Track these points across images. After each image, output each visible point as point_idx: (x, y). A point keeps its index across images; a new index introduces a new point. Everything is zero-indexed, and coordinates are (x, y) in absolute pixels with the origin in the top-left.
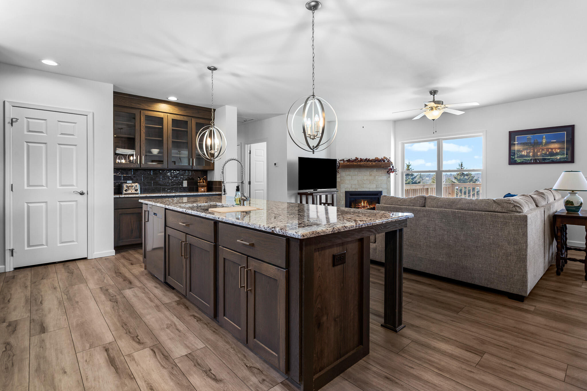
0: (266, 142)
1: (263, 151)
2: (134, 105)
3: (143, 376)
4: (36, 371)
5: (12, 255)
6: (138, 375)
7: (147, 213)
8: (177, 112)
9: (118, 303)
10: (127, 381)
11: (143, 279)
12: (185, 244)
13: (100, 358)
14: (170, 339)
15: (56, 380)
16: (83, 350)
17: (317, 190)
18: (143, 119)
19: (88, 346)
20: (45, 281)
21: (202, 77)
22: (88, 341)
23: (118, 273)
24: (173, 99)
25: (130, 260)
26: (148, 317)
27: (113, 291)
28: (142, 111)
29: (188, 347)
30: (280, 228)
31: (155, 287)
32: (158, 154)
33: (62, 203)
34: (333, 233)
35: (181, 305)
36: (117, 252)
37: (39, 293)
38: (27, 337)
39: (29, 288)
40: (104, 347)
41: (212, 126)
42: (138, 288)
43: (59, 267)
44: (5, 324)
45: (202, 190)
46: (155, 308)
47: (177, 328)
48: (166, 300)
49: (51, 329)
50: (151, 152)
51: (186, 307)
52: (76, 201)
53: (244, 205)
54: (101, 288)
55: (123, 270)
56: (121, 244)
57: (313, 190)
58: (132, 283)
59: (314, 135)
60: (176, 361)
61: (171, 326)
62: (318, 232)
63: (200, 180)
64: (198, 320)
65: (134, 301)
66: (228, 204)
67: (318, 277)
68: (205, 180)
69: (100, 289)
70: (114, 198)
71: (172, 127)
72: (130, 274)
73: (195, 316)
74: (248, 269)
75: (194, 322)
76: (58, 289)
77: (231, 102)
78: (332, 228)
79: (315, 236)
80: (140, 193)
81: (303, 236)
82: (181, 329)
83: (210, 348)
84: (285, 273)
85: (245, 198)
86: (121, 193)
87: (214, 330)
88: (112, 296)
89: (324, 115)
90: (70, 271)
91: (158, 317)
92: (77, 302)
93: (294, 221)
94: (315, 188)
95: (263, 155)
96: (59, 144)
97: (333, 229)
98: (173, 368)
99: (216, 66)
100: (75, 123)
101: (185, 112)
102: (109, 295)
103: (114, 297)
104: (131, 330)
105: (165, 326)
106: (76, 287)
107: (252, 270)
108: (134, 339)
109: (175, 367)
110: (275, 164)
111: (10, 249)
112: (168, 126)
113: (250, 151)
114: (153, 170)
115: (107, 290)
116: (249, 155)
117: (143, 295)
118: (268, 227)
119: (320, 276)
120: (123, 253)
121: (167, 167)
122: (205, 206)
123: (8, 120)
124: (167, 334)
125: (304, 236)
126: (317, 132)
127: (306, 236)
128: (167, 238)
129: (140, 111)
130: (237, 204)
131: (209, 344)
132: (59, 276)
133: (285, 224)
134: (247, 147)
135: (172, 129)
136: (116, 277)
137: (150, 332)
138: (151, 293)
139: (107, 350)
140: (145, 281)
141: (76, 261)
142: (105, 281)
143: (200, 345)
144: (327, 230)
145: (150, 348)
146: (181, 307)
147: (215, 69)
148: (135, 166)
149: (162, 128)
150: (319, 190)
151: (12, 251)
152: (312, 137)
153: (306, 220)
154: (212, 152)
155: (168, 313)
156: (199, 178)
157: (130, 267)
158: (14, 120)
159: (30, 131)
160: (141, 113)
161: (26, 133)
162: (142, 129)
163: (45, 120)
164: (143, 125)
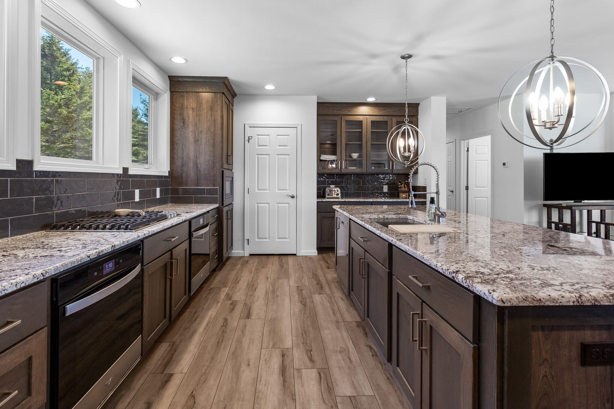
0: (490, 136)
1: (487, 147)
2: (336, 112)
3: (303, 402)
4: (233, 353)
5: (248, 244)
6: (299, 399)
7: (338, 219)
8: (376, 113)
9: (306, 307)
10: (289, 401)
11: (333, 286)
12: (364, 263)
13: (276, 363)
14: (339, 367)
15: (242, 369)
16: (267, 348)
17: (581, 202)
18: (343, 125)
19: (271, 344)
20: (263, 269)
21: (396, 69)
22: (273, 339)
23: (315, 276)
24: (371, 100)
25: (328, 263)
26: (326, 332)
27: (305, 292)
28: (343, 117)
29: (355, 388)
30: (465, 275)
31: (341, 298)
32: (357, 158)
33: (279, 205)
34: (577, 306)
35: (361, 329)
36: (320, 252)
37: (257, 280)
38: (238, 319)
39: (252, 274)
40: (282, 352)
41: (405, 124)
42: (326, 295)
43: (276, 258)
44: (230, 302)
45: (404, 196)
46: (335, 323)
47: (350, 356)
48: (348, 317)
49: (253, 317)
50: (351, 157)
51: (365, 333)
52: (289, 203)
53: (439, 222)
54: (298, 287)
55: (320, 272)
56: (323, 246)
57: (573, 201)
58: (323, 288)
59: (553, 122)
60: (338, 399)
61: (344, 351)
62: (538, 298)
63: (401, 185)
64: (374, 354)
65: (319, 308)
66: (420, 219)
67: (541, 377)
68: (406, 185)
69: (296, 288)
70: (317, 201)
71: (371, 129)
72: (324, 278)
73: (372, 349)
74: (424, 319)
75: (368, 354)
76: (269, 280)
77: (437, 92)
78: (577, 295)
79: (531, 305)
80: (339, 198)
81: (502, 301)
82: (353, 359)
83: (378, 401)
84: (472, 349)
85: (440, 214)
86: (324, 197)
87: (389, 376)
88: (304, 298)
89: (574, 85)
90: (281, 264)
91: (335, 335)
92: (277, 296)
93: (502, 263)
94: (578, 198)
95: (487, 153)
96: (277, 155)
97: (579, 297)
98: (332, 407)
99: (410, 52)
100: (289, 135)
101: (385, 111)
102: (302, 296)
103: (305, 300)
104: (308, 342)
105: (339, 349)
106: (281, 281)
107: (427, 322)
108: (308, 353)
109: (334, 407)
110: (504, 164)
111: (247, 239)
112: (367, 128)
113: (468, 148)
114: (353, 174)
115: (301, 290)
116: (466, 153)
117: (329, 304)
118: (448, 270)
119: (546, 376)
120: (324, 255)
121: (366, 172)
122: (392, 219)
123: (247, 138)
124: (338, 360)
125: (505, 301)
126: (558, 116)
127: (510, 302)
128: (351, 250)
129: (341, 117)
130: (430, 220)
131: (378, 394)
132: (273, 267)
133: (480, 268)
134: (464, 144)
135: (372, 131)
136: (312, 279)
137: (323, 350)
138: (336, 305)
139: (283, 356)
140: (334, 290)
141: (289, 256)
142: (303, 281)
143: (368, 391)
144: (563, 297)
145: (318, 371)
146: (360, 331)
147: (410, 56)
148: (336, 171)
149: (361, 132)
150: (586, 201)
151: (248, 240)
152: (548, 125)
153: (527, 264)
154: (406, 155)
155: (345, 334)
156: (400, 182)
157: (326, 270)
158: (250, 138)
159: (259, 146)
160: (342, 119)
161: (257, 147)
162: (343, 134)
163: (269, 135)
164: (343, 131)
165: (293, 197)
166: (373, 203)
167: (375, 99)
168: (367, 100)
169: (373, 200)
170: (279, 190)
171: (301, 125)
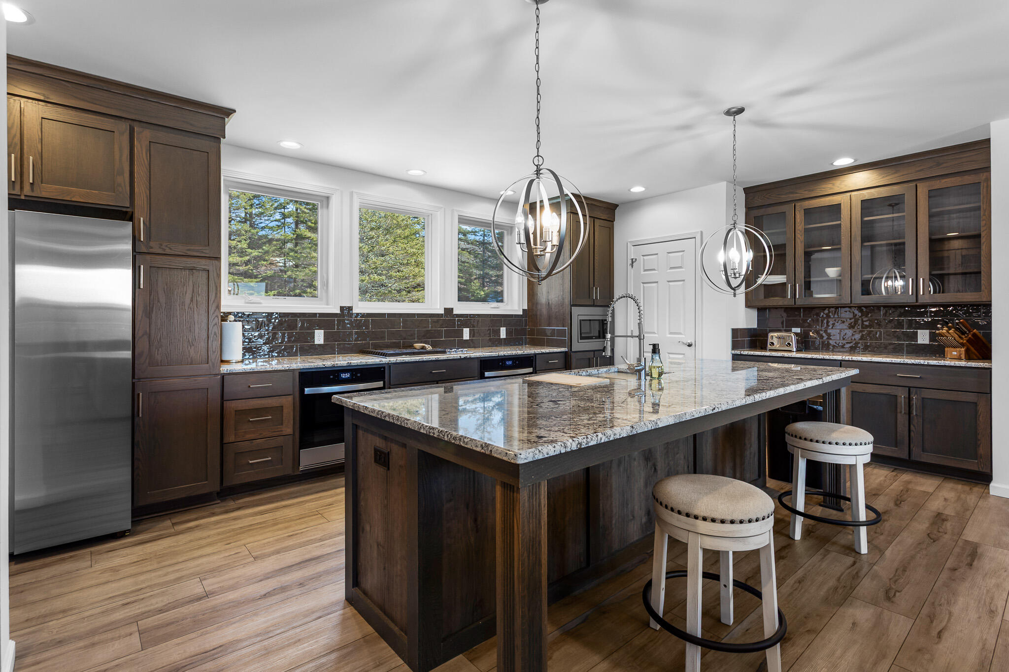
2: (784, 198)
18: (800, 216)
24: (844, 162)
28: (798, 204)
33: (671, 356)
71: (861, 217)
80: (795, 350)
96: (668, 282)
100: (684, 251)
101: (896, 175)
121: (849, 303)
123: (629, 262)
129: (795, 205)
135: (862, 222)
147: (740, 110)
148: (785, 303)
149: (839, 226)
158: (634, 260)
159: (645, 270)
160: (796, 207)
161: (642, 273)
162: (798, 235)
163: (657, 254)
164: (799, 230)
165: (690, 345)
166: (842, 362)
167: (853, 161)
168: (834, 164)
169: (844, 357)
170: (671, 333)
171: (702, 233)
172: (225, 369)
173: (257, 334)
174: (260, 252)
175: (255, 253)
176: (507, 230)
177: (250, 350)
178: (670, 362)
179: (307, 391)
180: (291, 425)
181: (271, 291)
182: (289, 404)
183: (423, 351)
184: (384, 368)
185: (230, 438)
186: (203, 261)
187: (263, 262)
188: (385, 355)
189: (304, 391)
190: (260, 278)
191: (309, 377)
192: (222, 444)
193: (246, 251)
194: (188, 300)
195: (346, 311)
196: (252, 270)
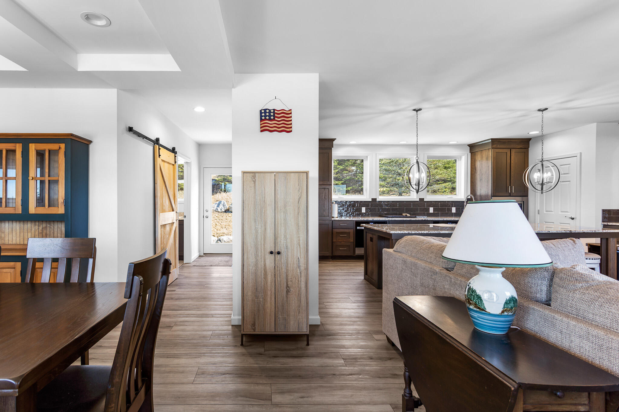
100: (570, 164)
165: (573, 219)
170: (562, 212)
171: (581, 153)
172: (333, 219)
173: (342, 208)
174: (343, 167)
175: (341, 167)
176: (458, 159)
177: (340, 214)
178: (561, 228)
179: (358, 228)
180: (353, 239)
181: (349, 187)
182: (352, 231)
183: (406, 217)
184: (387, 222)
185: (334, 240)
186: (327, 186)
187: (345, 172)
188: (388, 217)
189: (357, 228)
190: (343, 180)
191: (358, 223)
192: (332, 242)
193: (337, 167)
194: (323, 198)
195: (374, 200)
196: (339, 176)
